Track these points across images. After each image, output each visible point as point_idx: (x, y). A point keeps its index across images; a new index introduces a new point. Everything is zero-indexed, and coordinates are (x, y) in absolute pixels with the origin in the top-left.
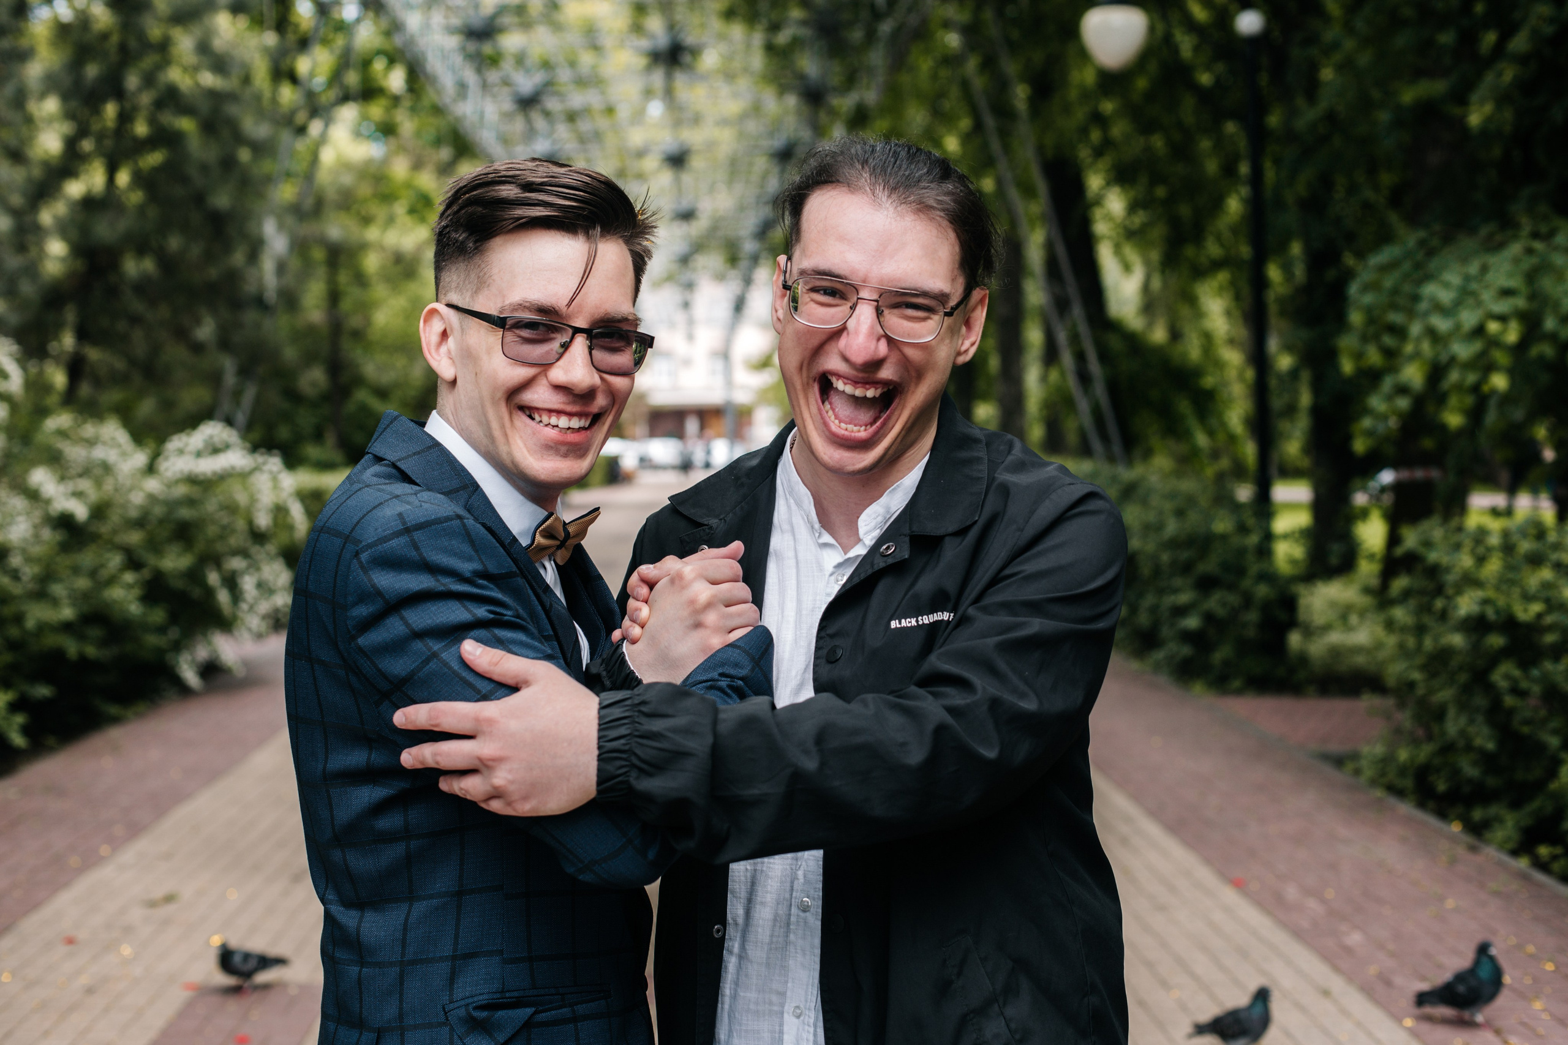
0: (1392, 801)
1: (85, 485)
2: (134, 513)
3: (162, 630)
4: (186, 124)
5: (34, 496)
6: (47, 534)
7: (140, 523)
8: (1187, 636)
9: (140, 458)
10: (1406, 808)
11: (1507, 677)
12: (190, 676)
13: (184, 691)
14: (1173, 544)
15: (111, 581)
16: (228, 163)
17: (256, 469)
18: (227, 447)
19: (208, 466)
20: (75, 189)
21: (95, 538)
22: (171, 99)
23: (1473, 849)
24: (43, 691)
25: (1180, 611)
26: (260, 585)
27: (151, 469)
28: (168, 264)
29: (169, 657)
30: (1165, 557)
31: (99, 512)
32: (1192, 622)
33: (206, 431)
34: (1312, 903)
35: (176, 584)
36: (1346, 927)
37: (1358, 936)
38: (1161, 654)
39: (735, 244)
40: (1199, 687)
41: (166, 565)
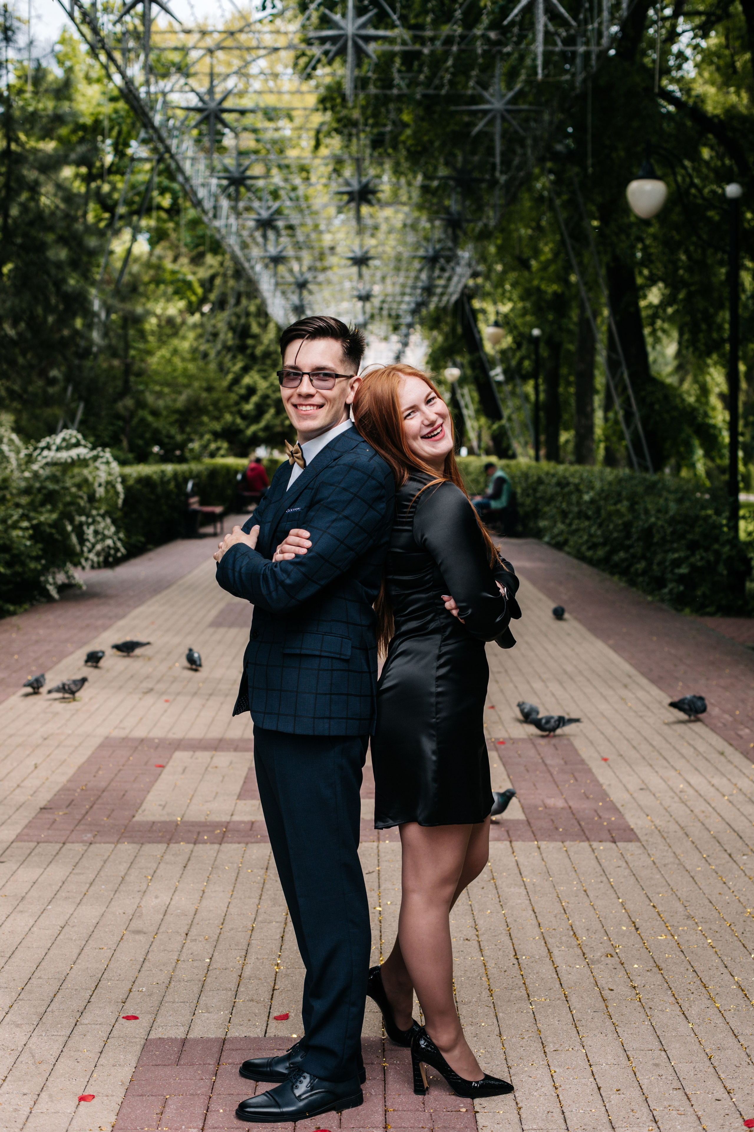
2: (25, 484)
3: (37, 559)
7: (27, 491)
8: (681, 579)
9: (25, 451)
12: (53, 591)
13: (50, 599)
14: (672, 521)
15: (15, 526)
17: (95, 458)
18: (77, 445)
19: (64, 455)
25: (677, 563)
26: (96, 533)
27: (31, 458)
28: (34, 325)
29: (42, 578)
30: (669, 530)
32: (684, 570)
33: (65, 434)
34: (727, 716)
35: (48, 530)
36: (742, 727)
37: (747, 731)
38: (666, 590)
39: (398, 317)
40: (687, 610)
41: (42, 518)
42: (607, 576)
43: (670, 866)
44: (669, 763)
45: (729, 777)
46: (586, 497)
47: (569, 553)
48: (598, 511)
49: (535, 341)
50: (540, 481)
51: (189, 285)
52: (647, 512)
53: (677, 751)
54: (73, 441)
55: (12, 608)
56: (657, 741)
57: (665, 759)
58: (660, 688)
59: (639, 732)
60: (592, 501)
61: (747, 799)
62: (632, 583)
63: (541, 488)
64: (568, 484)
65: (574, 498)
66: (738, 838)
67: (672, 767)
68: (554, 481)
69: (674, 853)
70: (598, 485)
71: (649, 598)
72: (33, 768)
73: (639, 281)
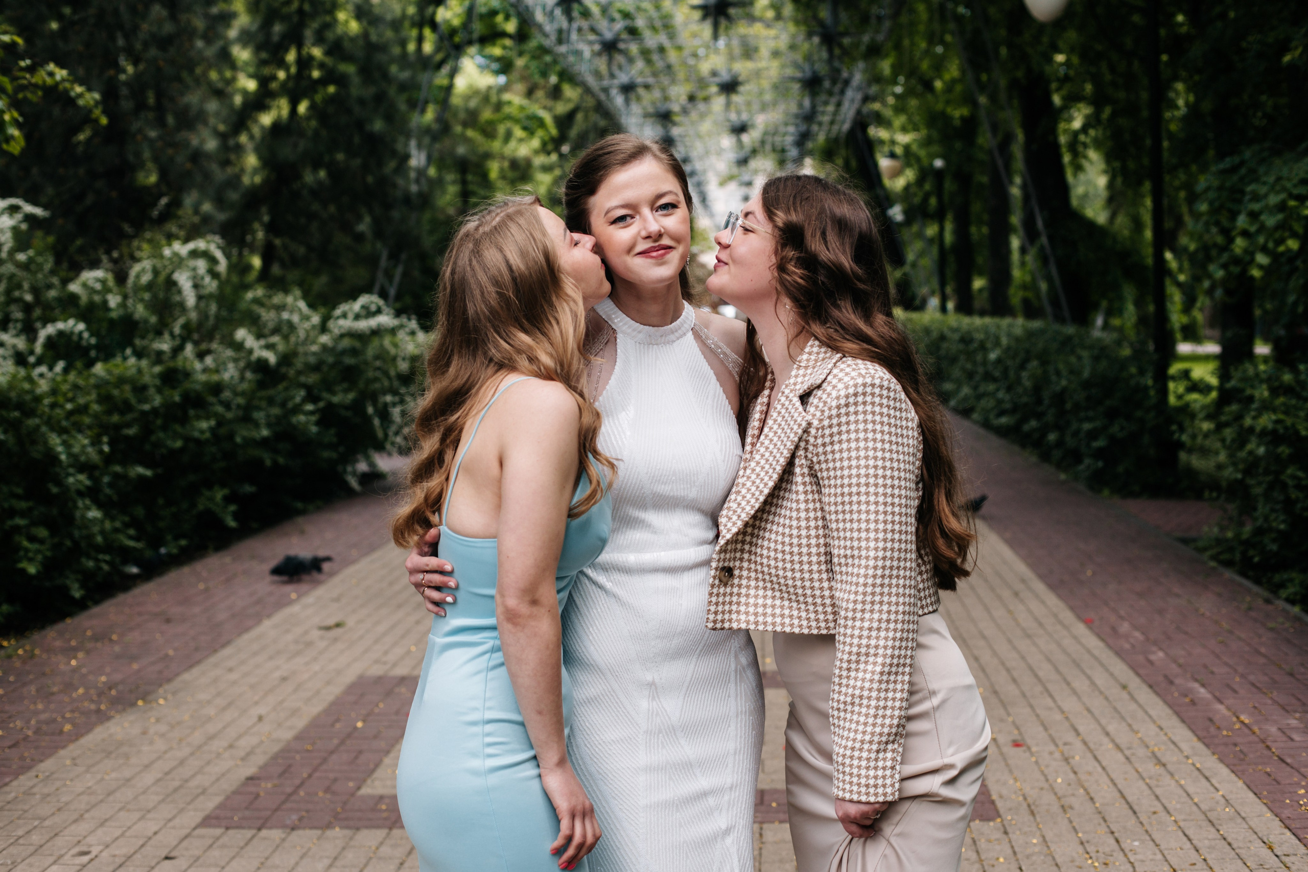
0: (1222, 569)
1: (275, 339)
2: (312, 360)
3: (333, 447)
4: (349, 69)
5: (239, 346)
6: (249, 375)
7: (316, 368)
8: (1099, 454)
9: (316, 319)
10: (1229, 574)
11: (1294, 477)
12: (354, 483)
13: (349, 492)
14: (1086, 385)
15: (297, 410)
16: (380, 98)
17: (400, 327)
18: (379, 311)
19: (364, 325)
20: (266, 119)
21: (284, 377)
22: (336, 49)
23: (1268, 601)
24: (248, 489)
25: (1093, 435)
27: (323, 328)
28: (336, 173)
29: (340, 468)
30: (1083, 395)
31: (286, 359)
32: (1100, 443)
33: (363, 300)
34: (1137, 634)
35: (344, 413)
36: (1154, 649)
37: (1161, 654)
38: (1081, 467)
39: (783, 151)
40: (1106, 492)
41: (336, 399)
42: (1016, 448)
43: (1034, 858)
44: (1054, 701)
45: (1130, 721)
46: (993, 356)
47: (976, 422)
48: (1006, 371)
49: (939, 174)
50: (942, 338)
51: (541, 123)
52: (1058, 373)
53: (1068, 684)
54: (373, 308)
55: (299, 505)
56: (1045, 670)
57: (1051, 696)
58: (1060, 597)
59: (1023, 658)
60: (999, 361)
61: (1150, 754)
62: (1045, 457)
63: (945, 345)
64: (971, 340)
65: (979, 358)
66: (1130, 812)
67: (1059, 708)
68: (956, 336)
69: (1043, 837)
70: (1004, 341)
71: (1063, 476)
72: (255, 719)
73: (1057, 100)
